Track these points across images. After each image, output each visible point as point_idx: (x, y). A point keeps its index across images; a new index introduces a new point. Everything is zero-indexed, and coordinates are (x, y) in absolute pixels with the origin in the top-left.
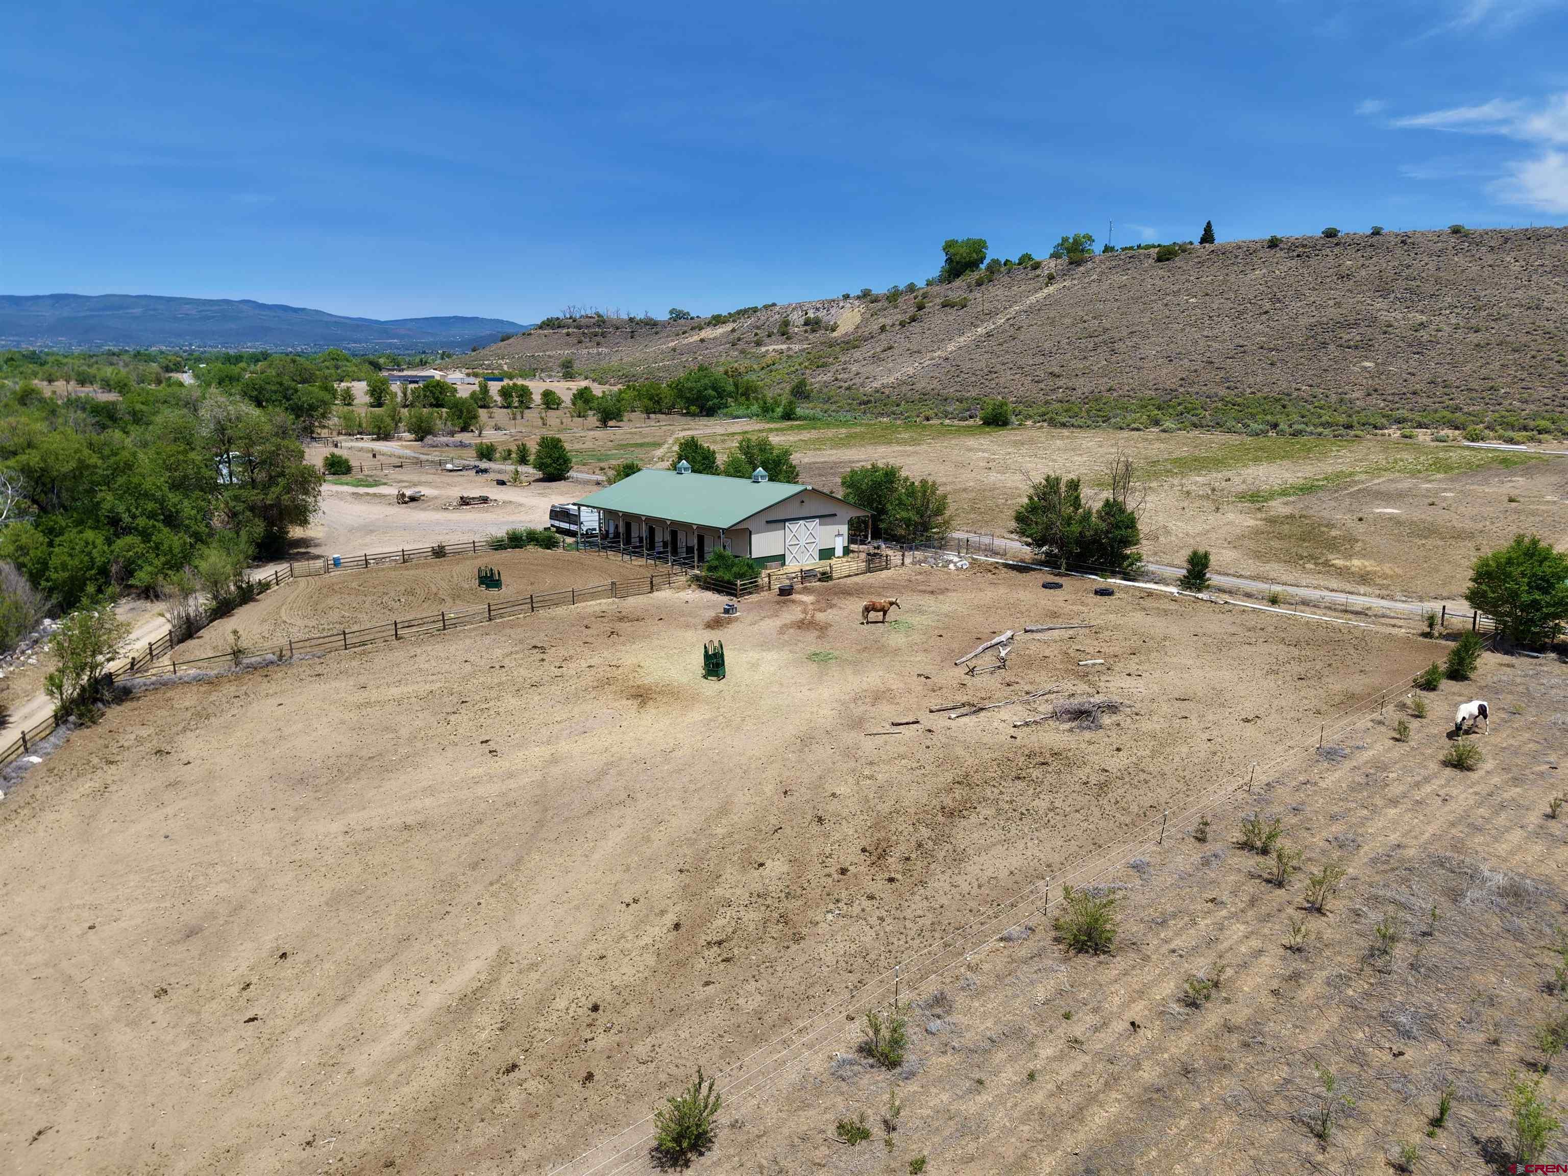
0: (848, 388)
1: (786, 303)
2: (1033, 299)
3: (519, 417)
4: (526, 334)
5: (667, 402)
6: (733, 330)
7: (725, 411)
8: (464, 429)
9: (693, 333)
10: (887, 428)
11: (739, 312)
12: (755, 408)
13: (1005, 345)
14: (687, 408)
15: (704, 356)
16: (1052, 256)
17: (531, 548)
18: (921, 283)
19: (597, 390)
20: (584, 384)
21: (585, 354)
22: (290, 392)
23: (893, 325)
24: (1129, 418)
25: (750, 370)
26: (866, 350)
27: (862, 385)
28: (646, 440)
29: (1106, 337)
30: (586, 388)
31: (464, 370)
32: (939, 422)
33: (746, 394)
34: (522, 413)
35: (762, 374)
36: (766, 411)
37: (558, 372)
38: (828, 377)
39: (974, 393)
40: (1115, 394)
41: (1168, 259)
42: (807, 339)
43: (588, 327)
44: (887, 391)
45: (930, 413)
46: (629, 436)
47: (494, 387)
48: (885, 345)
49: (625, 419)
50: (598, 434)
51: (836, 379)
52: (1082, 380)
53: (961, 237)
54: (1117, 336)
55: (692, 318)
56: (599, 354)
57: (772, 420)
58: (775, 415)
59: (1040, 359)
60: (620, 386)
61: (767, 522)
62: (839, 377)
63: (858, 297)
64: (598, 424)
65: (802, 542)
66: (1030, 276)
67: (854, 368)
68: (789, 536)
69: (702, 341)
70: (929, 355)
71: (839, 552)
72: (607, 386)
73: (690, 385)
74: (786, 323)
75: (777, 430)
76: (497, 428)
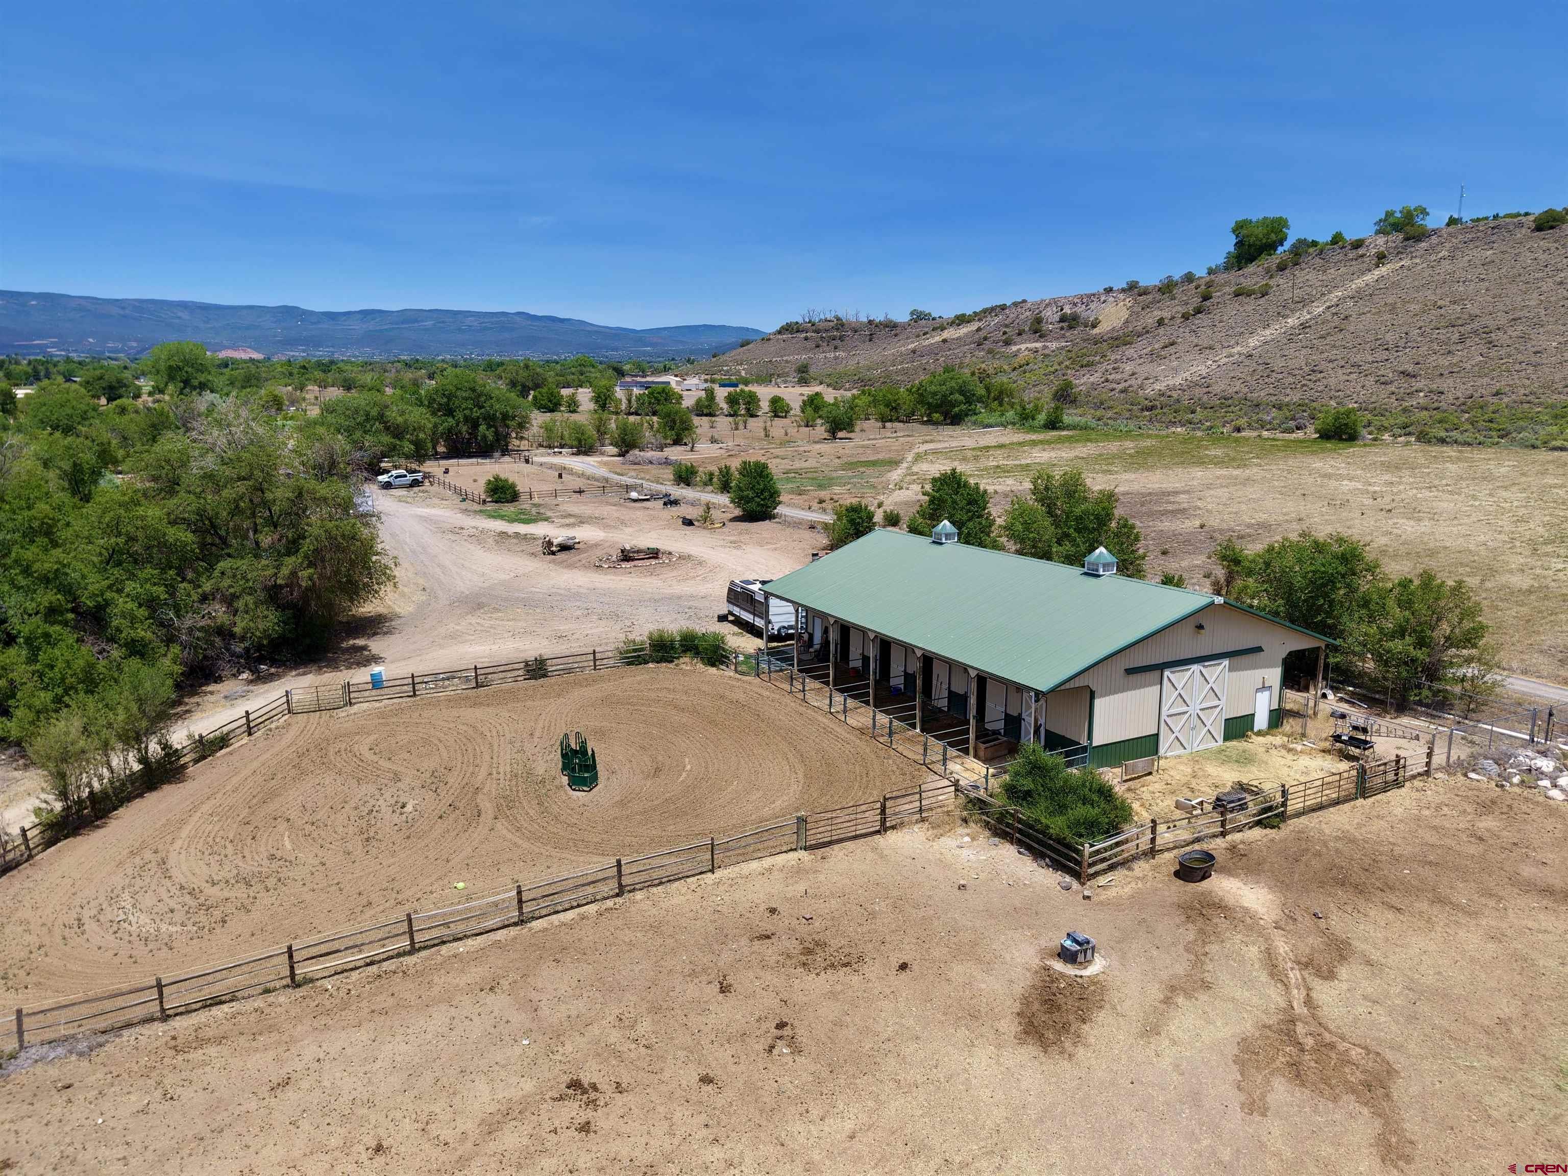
0: (1122, 391)
1: (1038, 299)
2: (1359, 282)
3: (741, 426)
4: (766, 339)
5: (905, 408)
6: (979, 329)
7: (974, 418)
8: (677, 442)
9: (934, 333)
10: (1184, 442)
11: (985, 311)
12: (1010, 414)
13: (1329, 338)
14: (929, 415)
15: (947, 357)
16: (1378, 232)
17: (686, 663)
18: (1200, 272)
19: (830, 395)
20: (818, 389)
21: (823, 358)
22: (483, 399)
23: (1172, 318)
24: (1543, 432)
25: (999, 371)
26: (1142, 346)
27: (1141, 387)
28: (880, 456)
29: (1475, 325)
30: (817, 394)
31: (703, 377)
32: (1255, 434)
33: (999, 398)
34: (745, 422)
35: (1014, 375)
36: (1025, 418)
37: (793, 377)
38: (1096, 378)
39: (1295, 397)
40: (1506, 400)
41: (1552, 228)
42: (1063, 336)
43: (827, 331)
44: (1175, 395)
45: (1242, 422)
46: (861, 451)
47: (721, 393)
48: (1165, 340)
49: (857, 429)
50: (826, 447)
51: (1107, 381)
52: (1450, 381)
53: (1256, 215)
54: (1492, 324)
55: (934, 319)
56: (836, 358)
57: (1032, 429)
58: (1036, 423)
59: (1381, 355)
60: (855, 392)
61: (1130, 671)
62: (1110, 377)
63: (1123, 290)
64: (826, 435)
65: (1195, 707)
66: (1351, 256)
67: (1128, 368)
68: (1170, 696)
69: (944, 341)
70: (1225, 352)
71: (1261, 721)
72: (842, 391)
73: (933, 388)
74: (1039, 320)
75: (1041, 442)
76: (713, 441)
